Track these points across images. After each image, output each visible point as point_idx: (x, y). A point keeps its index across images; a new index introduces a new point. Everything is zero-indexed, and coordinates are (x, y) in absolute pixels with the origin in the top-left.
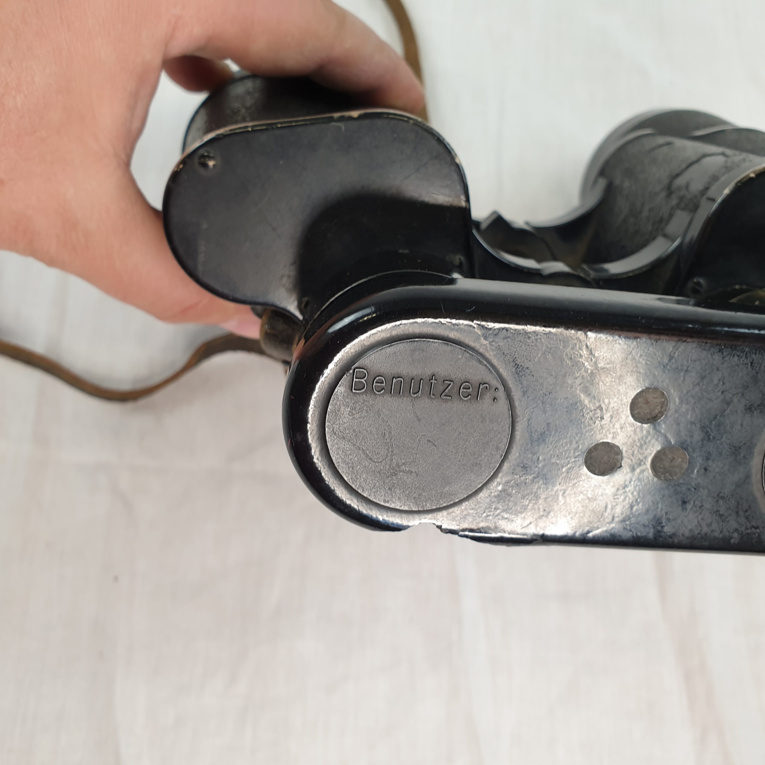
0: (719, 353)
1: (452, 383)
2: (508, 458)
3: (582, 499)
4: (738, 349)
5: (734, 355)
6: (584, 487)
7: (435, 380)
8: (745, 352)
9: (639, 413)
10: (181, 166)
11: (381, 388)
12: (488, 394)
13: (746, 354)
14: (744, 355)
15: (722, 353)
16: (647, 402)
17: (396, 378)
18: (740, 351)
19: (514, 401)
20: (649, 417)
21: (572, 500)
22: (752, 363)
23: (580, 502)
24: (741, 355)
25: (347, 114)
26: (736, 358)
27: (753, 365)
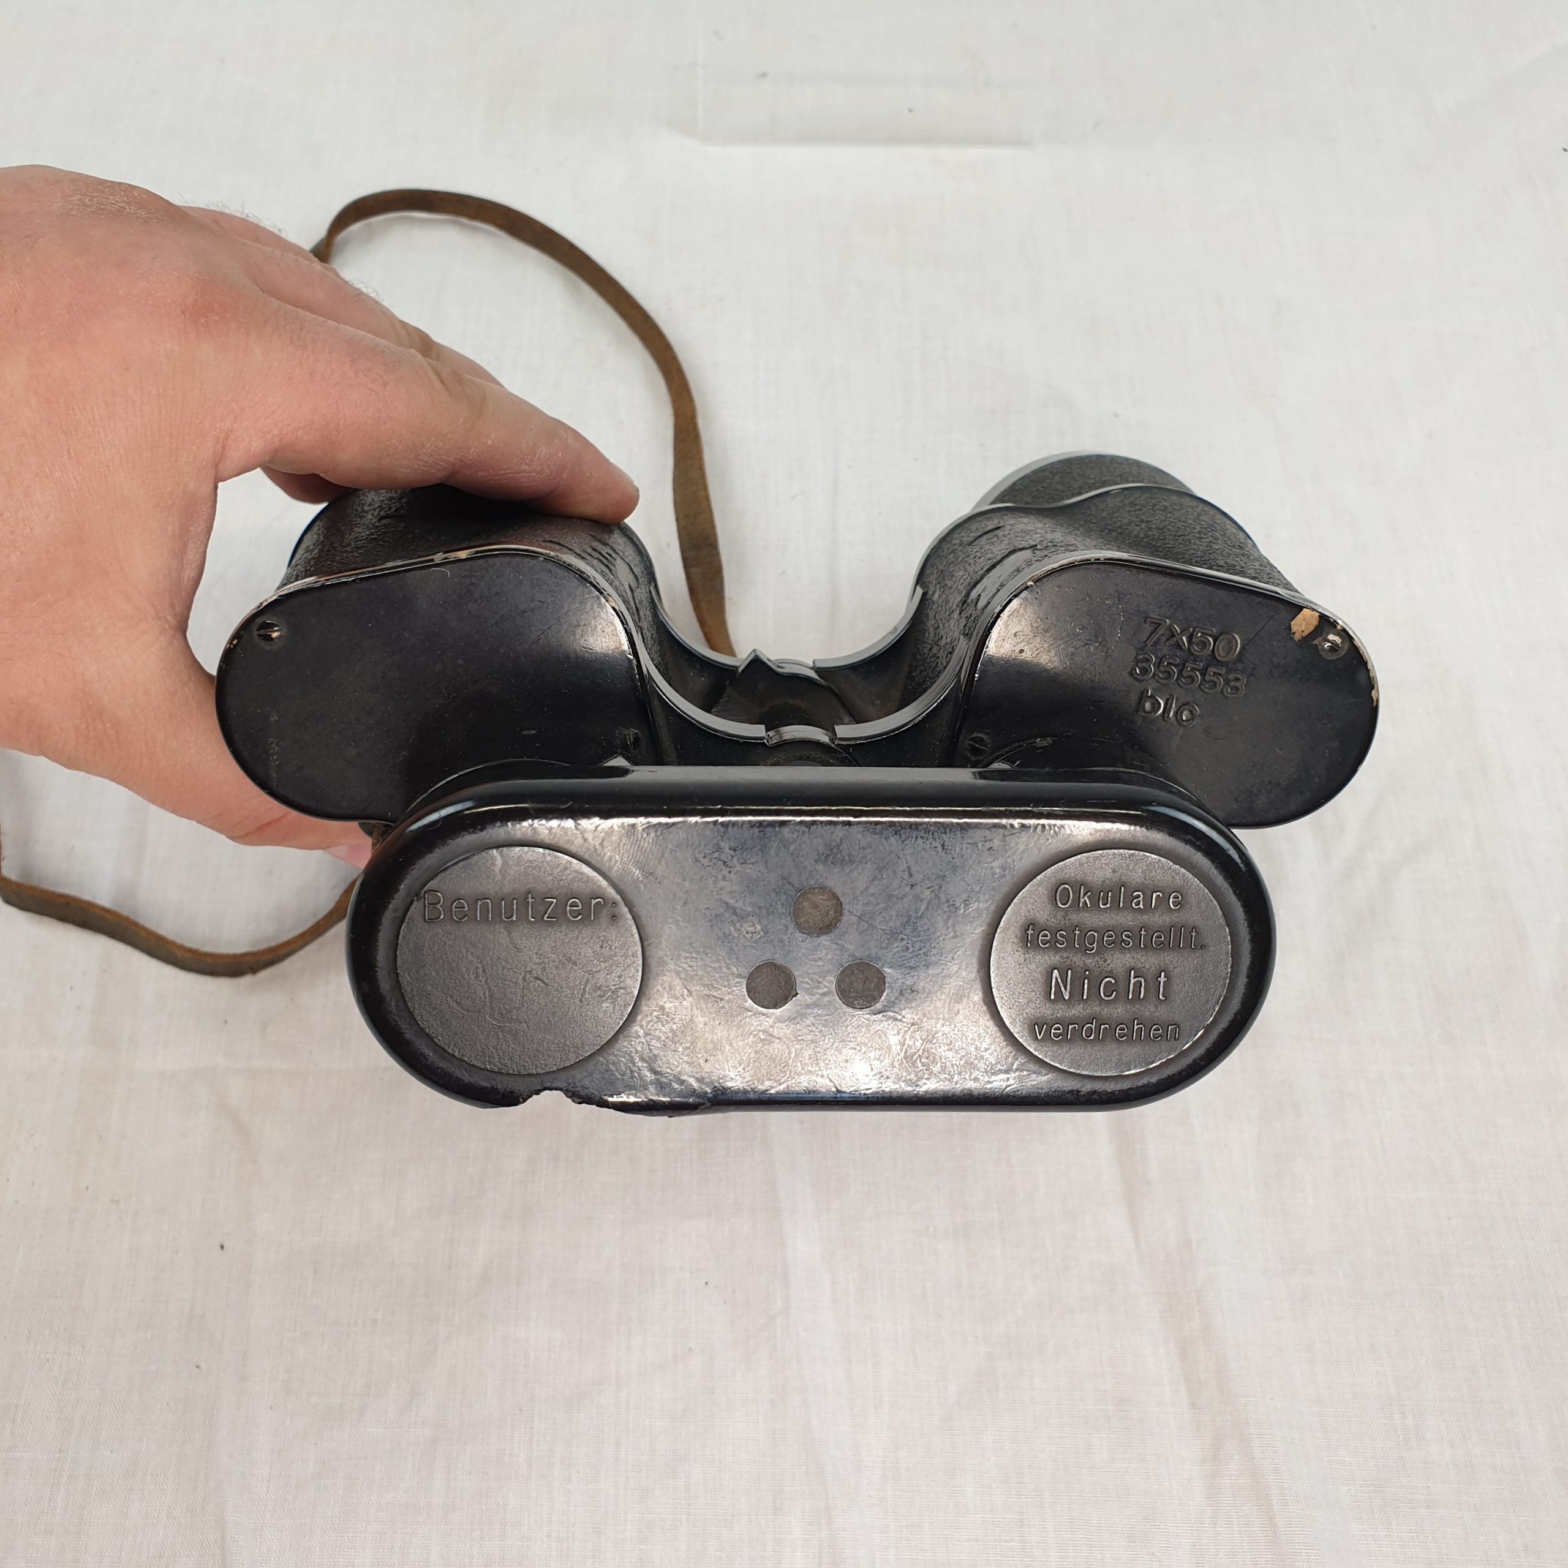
0: (896, 836)
1: (555, 900)
2: (645, 995)
3: (753, 1042)
4: (920, 829)
5: (917, 837)
6: (752, 1025)
7: (532, 898)
8: (931, 833)
9: (807, 921)
10: (235, 642)
11: (463, 915)
12: (605, 912)
13: (933, 834)
14: (931, 836)
15: (900, 835)
16: (816, 907)
17: (481, 900)
18: (923, 831)
19: (640, 917)
20: (822, 925)
21: (740, 1044)
22: (943, 846)
23: (751, 1047)
24: (926, 835)
25: (452, 556)
26: (920, 841)
27: (946, 847)
